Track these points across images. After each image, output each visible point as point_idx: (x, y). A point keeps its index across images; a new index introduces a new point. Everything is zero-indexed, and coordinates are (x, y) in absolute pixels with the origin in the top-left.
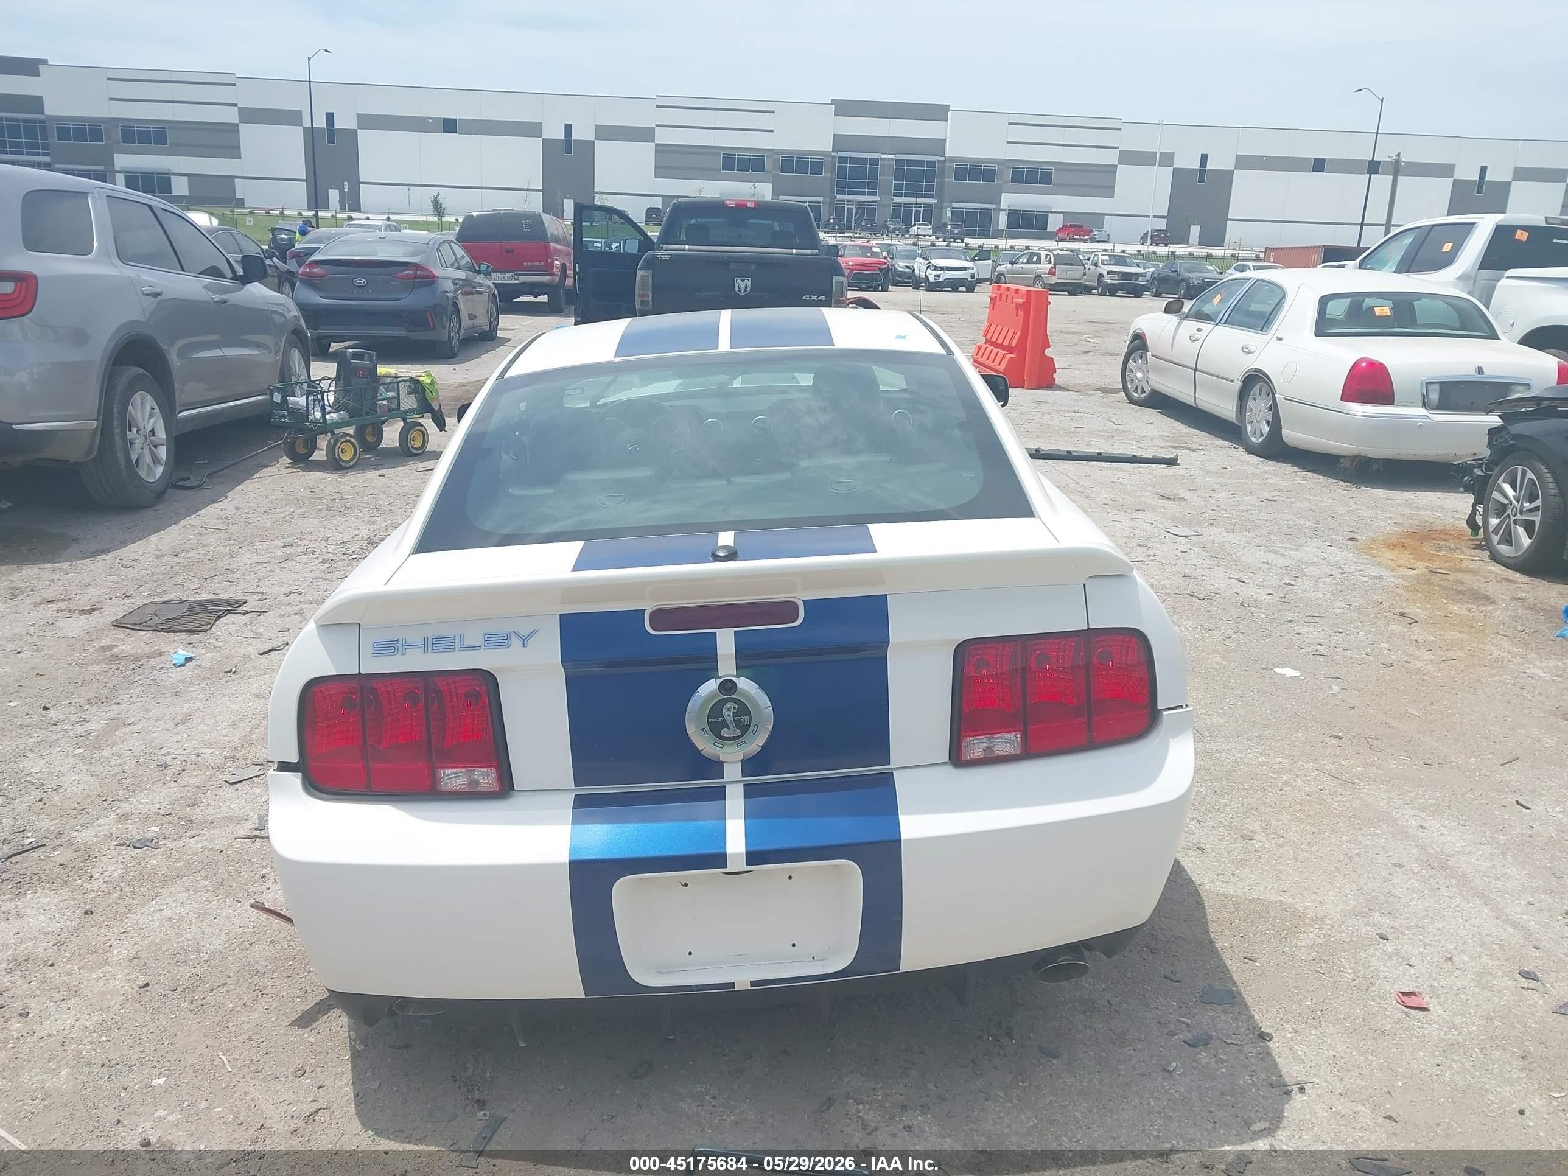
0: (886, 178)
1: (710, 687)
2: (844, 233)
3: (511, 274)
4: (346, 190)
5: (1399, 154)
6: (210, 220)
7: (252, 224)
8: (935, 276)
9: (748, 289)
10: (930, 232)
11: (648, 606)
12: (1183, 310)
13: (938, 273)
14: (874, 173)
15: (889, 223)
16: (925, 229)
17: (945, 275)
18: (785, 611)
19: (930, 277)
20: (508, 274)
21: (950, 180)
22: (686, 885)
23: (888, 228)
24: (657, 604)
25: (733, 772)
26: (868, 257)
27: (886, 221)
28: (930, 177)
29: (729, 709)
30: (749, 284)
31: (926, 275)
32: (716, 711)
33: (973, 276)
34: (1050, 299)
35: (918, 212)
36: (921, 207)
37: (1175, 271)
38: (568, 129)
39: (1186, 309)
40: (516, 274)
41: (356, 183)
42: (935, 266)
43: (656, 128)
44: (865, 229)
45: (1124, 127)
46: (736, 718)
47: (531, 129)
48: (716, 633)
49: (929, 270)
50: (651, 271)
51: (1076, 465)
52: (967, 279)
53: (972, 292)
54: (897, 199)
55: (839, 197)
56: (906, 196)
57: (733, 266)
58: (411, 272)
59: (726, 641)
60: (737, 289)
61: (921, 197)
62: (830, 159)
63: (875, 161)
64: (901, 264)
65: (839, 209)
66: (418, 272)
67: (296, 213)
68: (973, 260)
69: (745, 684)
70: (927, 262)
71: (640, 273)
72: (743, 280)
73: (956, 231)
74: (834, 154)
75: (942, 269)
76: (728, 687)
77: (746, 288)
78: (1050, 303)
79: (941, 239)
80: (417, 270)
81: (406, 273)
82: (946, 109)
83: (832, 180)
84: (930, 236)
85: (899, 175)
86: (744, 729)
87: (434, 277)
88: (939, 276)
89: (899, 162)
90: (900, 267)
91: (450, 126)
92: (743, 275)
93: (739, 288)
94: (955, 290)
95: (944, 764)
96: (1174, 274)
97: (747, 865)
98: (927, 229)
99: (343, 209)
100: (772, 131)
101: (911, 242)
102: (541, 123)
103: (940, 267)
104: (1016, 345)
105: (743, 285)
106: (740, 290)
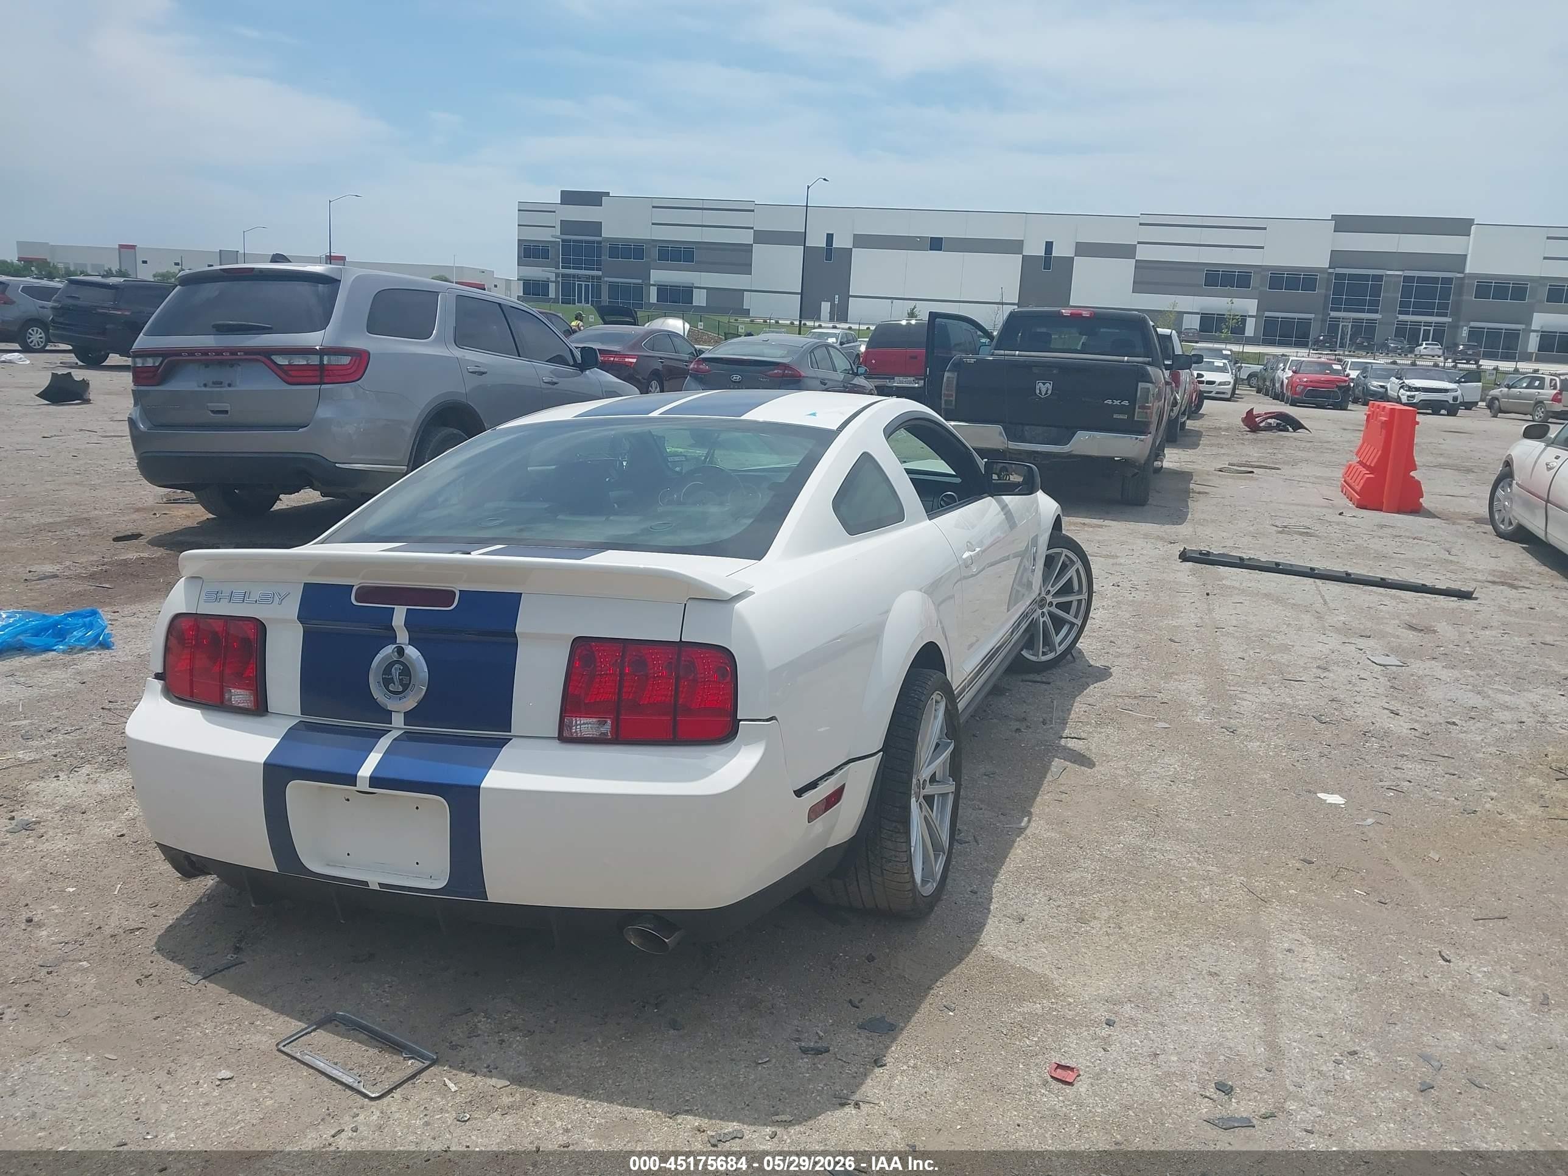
0: (1391, 295)
1: (389, 649)
2: (1335, 351)
3: (912, 379)
4: (836, 302)
6: (684, 324)
7: (593, 320)
8: (1408, 396)
9: (1049, 392)
10: (1440, 352)
11: (356, 582)
13: (1413, 393)
14: (1376, 291)
15: (1389, 341)
16: (1433, 349)
17: (1420, 396)
18: (445, 596)
19: (1402, 397)
20: (909, 379)
21: (1470, 297)
22: (348, 800)
23: (1388, 347)
24: (363, 581)
25: (398, 720)
26: (1328, 374)
27: (1387, 340)
28: (1445, 294)
29: (396, 669)
30: (1050, 387)
31: (1398, 396)
32: (388, 670)
33: (1455, 399)
34: (1419, 418)
35: (1426, 332)
36: (1431, 326)
38: (1049, 246)
40: (917, 379)
41: (846, 296)
42: (1410, 387)
43: (1138, 245)
44: (1360, 347)
46: (401, 677)
47: (1012, 247)
48: (394, 608)
49: (1402, 390)
50: (956, 374)
51: (1347, 588)
52: (1447, 401)
53: (1455, 416)
54: (1402, 317)
55: (1333, 314)
56: (1414, 314)
57: (1035, 370)
58: (780, 371)
59: (399, 615)
60: (1038, 391)
61: (1433, 315)
62: (1326, 276)
63: (1379, 278)
64: (1375, 383)
65: (1333, 327)
66: (786, 372)
67: (789, 322)
68: (1459, 382)
69: (412, 652)
70: (1402, 381)
71: (946, 374)
72: (1044, 384)
73: (1470, 352)
74: (1330, 271)
75: (1417, 389)
76: (401, 651)
77: (1047, 391)
78: (1418, 423)
79: (1450, 360)
80: (785, 369)
81: (776, 371)
82: (1470, 222)
83: (1326, 296)
84: (1439, 357)
85: (1406, 292)
86: (406, 687)
87: (800, 376)
88: (1413, 397)
89: (1407, 279)
90: (1373, 386)
91: (936, 244)
92: (1045, 378)
93: (1040, 391)
94: (1436, 413)
95: (554, 738)
97: (370, 787)
98: (1437, 349)
99: (831, 319)
100: (1262, 248)
101: (1409, 362)
102: (1023, 241)
103: (1415, 388)
104: (1375, 465)
105: (1044, 388)
106: (1040, 393)
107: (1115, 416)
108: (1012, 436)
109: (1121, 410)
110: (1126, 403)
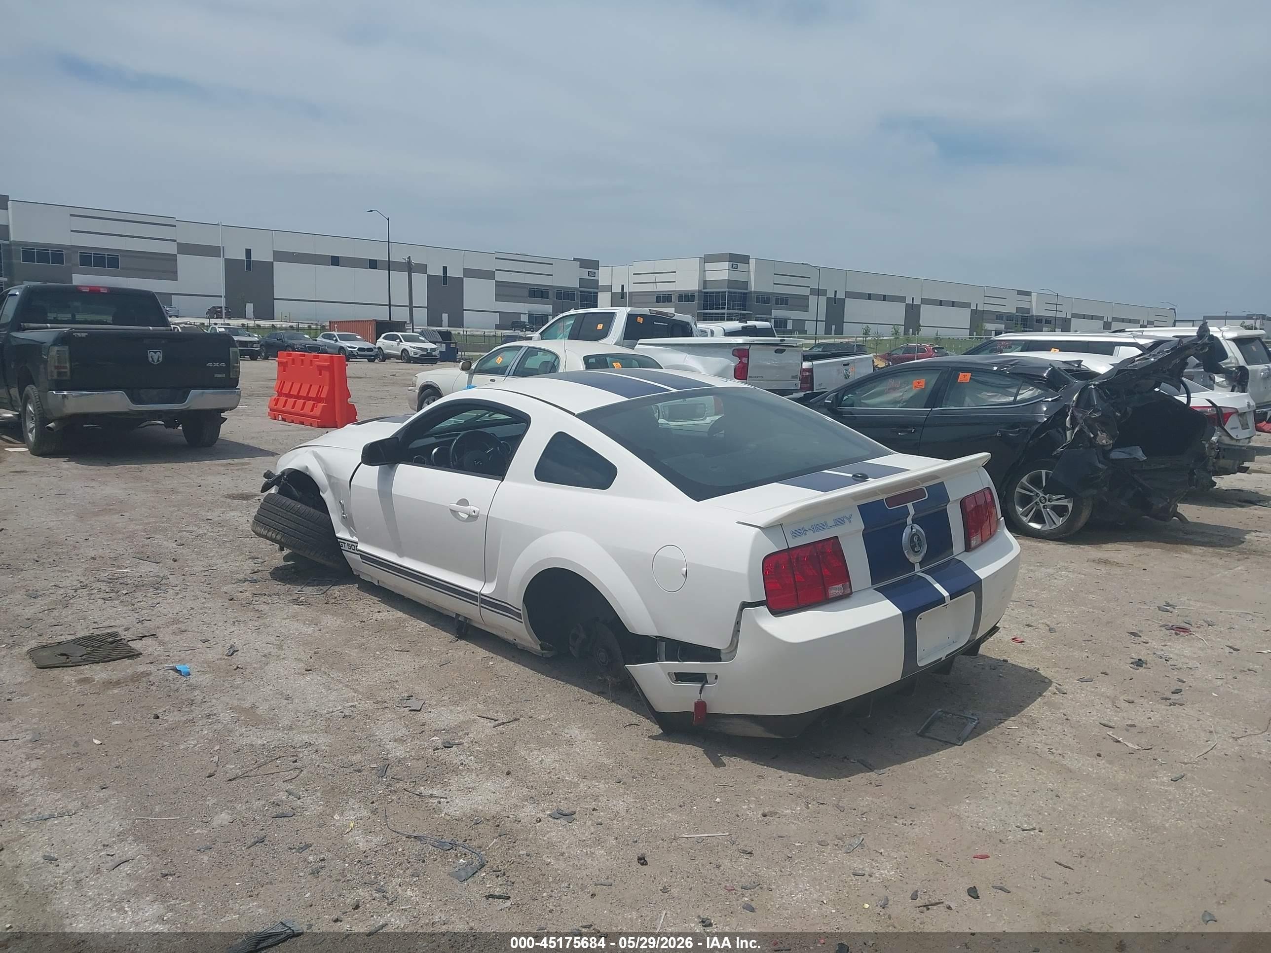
1: (908, 529)
5: (410, 257)
9: (160, 359)
11: (884, 497)
12: (472, 367)
29: (915, 538)
30: (161, 355)
32: (912, 540)
37: (280, 339)
39: (473, 367)
45: (176, 224)
50: (67, 347)
60: (150, 359)
69: (917, 527)
72: (155, 352)
76: (913, 528)
77: (158, 358)
86: (920, 547)
92: (155, 348)
93: (153, 359)
96: (279, 342)
104: (326, 396)
105: (155, 356)
106: (153, 361)
107: (216, 376)
108: (135, 400)
109: (220, 370)
110: (223, 364)
